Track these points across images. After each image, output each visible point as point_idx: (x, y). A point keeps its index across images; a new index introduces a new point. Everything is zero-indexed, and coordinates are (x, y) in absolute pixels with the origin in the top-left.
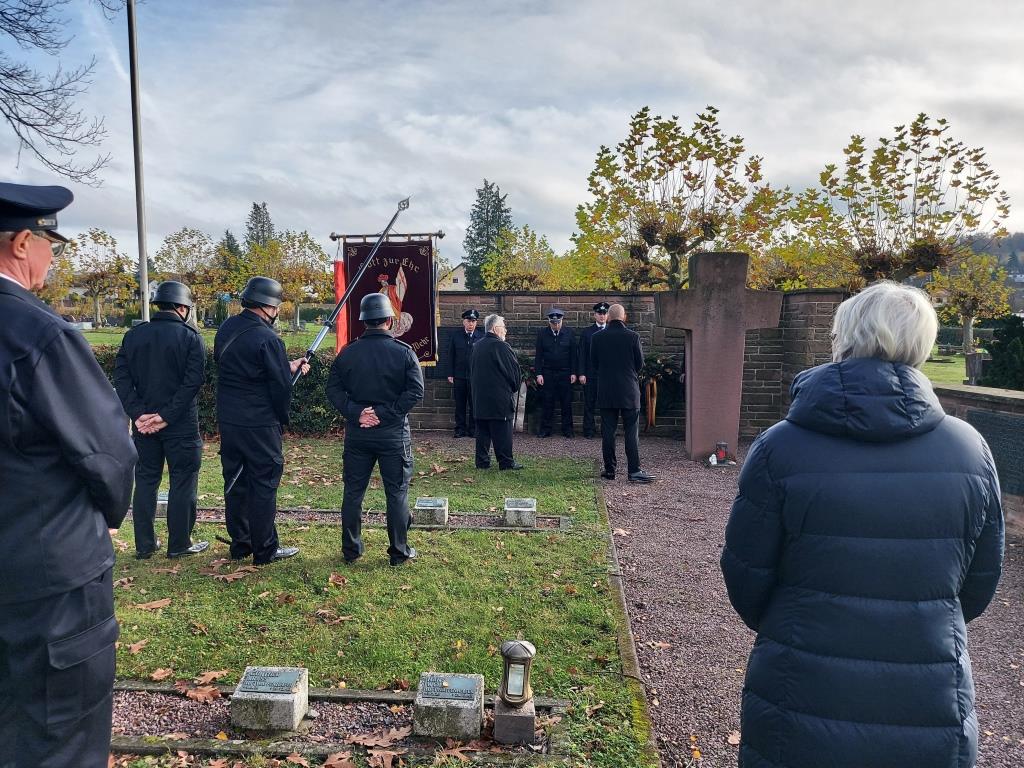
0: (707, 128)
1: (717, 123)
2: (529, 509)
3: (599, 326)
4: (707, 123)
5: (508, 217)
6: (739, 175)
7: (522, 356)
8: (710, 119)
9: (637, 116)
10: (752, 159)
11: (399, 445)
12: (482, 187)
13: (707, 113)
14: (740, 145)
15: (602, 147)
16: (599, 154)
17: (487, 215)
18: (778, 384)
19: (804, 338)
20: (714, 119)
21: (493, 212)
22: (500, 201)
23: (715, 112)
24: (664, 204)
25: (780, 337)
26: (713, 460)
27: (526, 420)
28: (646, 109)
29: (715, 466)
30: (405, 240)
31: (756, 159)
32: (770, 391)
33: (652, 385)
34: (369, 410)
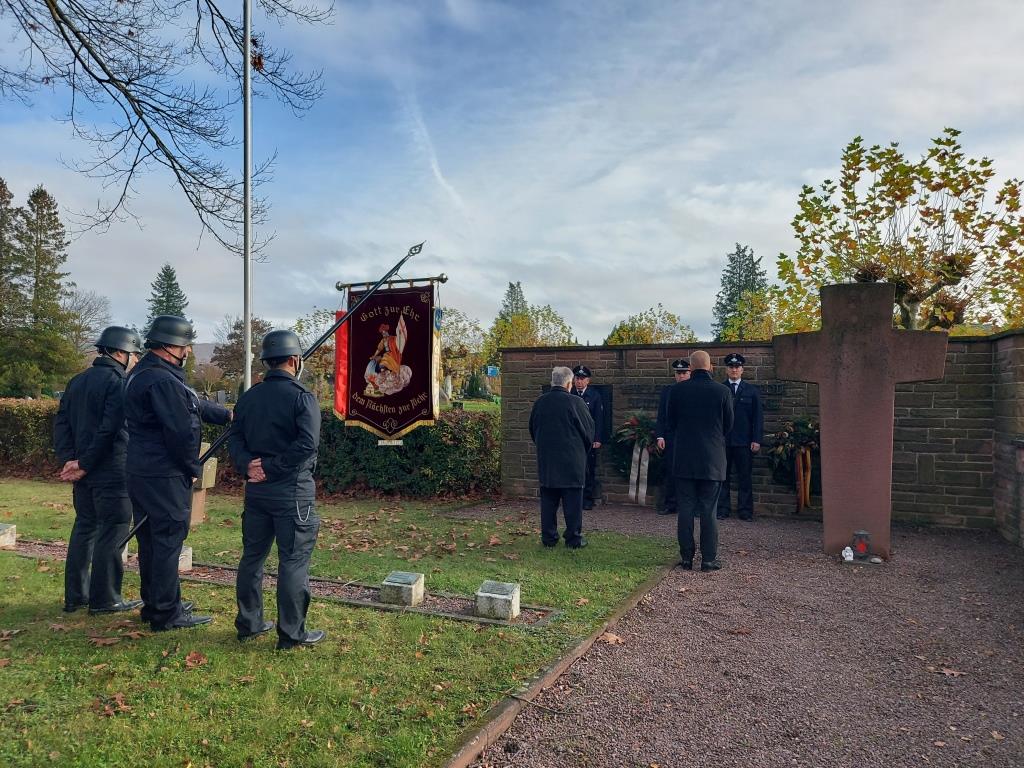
0: (946, 153)
1: (958, 147)
2: (505, 597)
3: (731, 382)
4: (947, 148)
5: (764, 280)
6: (988, 205)
7: (644, 418)
8: (949, 142)
9: (849, 149)
10: (1009, 183)
11: (291, 505)
12: (734, 251)
13: (945, 136)
14: (988, 168)
15: (805, 187)
16: (801, 195)
17: (740, 280)
18: (990, 459)
19: (1013, 397)
20: (954, 142)
21: (747, 276)
22: (754, 264)
23: (956, 133)
24: (897, 247)
25: (989, 396)
26: (848, 554)
27: (649, 492)
28: (858, 139)
29: (849, 563)
30: (407, 285)
31: (1014, 183)
32: (977, 467)
33: (804, 456)
34: (257, 462)
